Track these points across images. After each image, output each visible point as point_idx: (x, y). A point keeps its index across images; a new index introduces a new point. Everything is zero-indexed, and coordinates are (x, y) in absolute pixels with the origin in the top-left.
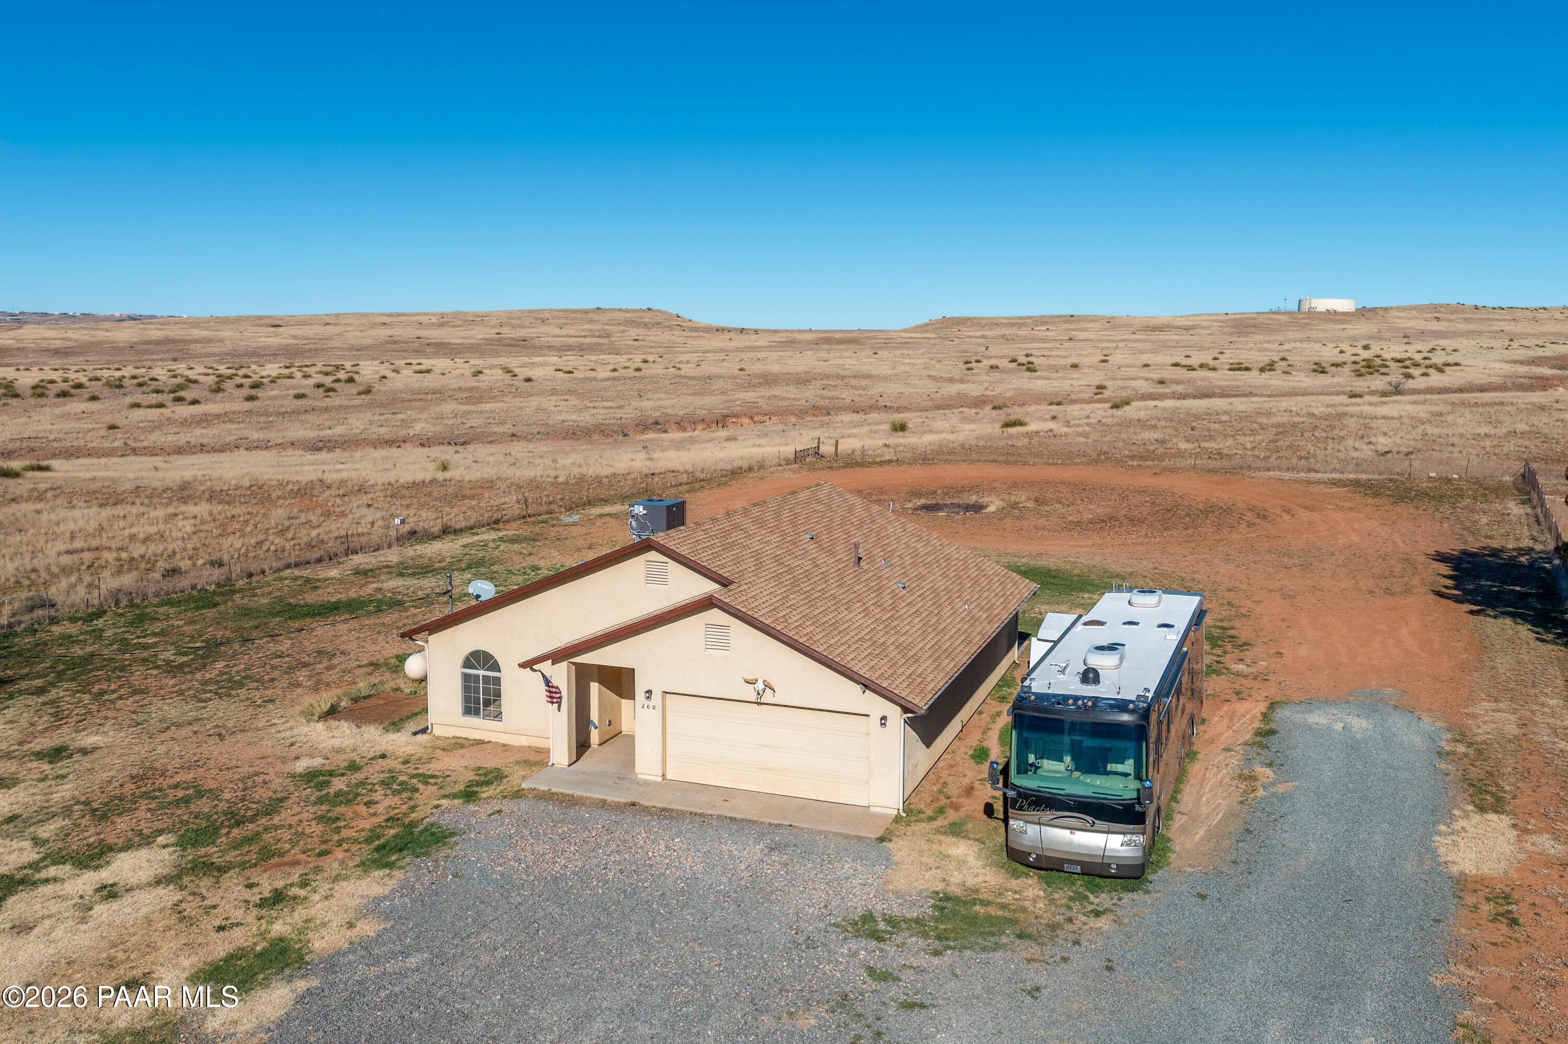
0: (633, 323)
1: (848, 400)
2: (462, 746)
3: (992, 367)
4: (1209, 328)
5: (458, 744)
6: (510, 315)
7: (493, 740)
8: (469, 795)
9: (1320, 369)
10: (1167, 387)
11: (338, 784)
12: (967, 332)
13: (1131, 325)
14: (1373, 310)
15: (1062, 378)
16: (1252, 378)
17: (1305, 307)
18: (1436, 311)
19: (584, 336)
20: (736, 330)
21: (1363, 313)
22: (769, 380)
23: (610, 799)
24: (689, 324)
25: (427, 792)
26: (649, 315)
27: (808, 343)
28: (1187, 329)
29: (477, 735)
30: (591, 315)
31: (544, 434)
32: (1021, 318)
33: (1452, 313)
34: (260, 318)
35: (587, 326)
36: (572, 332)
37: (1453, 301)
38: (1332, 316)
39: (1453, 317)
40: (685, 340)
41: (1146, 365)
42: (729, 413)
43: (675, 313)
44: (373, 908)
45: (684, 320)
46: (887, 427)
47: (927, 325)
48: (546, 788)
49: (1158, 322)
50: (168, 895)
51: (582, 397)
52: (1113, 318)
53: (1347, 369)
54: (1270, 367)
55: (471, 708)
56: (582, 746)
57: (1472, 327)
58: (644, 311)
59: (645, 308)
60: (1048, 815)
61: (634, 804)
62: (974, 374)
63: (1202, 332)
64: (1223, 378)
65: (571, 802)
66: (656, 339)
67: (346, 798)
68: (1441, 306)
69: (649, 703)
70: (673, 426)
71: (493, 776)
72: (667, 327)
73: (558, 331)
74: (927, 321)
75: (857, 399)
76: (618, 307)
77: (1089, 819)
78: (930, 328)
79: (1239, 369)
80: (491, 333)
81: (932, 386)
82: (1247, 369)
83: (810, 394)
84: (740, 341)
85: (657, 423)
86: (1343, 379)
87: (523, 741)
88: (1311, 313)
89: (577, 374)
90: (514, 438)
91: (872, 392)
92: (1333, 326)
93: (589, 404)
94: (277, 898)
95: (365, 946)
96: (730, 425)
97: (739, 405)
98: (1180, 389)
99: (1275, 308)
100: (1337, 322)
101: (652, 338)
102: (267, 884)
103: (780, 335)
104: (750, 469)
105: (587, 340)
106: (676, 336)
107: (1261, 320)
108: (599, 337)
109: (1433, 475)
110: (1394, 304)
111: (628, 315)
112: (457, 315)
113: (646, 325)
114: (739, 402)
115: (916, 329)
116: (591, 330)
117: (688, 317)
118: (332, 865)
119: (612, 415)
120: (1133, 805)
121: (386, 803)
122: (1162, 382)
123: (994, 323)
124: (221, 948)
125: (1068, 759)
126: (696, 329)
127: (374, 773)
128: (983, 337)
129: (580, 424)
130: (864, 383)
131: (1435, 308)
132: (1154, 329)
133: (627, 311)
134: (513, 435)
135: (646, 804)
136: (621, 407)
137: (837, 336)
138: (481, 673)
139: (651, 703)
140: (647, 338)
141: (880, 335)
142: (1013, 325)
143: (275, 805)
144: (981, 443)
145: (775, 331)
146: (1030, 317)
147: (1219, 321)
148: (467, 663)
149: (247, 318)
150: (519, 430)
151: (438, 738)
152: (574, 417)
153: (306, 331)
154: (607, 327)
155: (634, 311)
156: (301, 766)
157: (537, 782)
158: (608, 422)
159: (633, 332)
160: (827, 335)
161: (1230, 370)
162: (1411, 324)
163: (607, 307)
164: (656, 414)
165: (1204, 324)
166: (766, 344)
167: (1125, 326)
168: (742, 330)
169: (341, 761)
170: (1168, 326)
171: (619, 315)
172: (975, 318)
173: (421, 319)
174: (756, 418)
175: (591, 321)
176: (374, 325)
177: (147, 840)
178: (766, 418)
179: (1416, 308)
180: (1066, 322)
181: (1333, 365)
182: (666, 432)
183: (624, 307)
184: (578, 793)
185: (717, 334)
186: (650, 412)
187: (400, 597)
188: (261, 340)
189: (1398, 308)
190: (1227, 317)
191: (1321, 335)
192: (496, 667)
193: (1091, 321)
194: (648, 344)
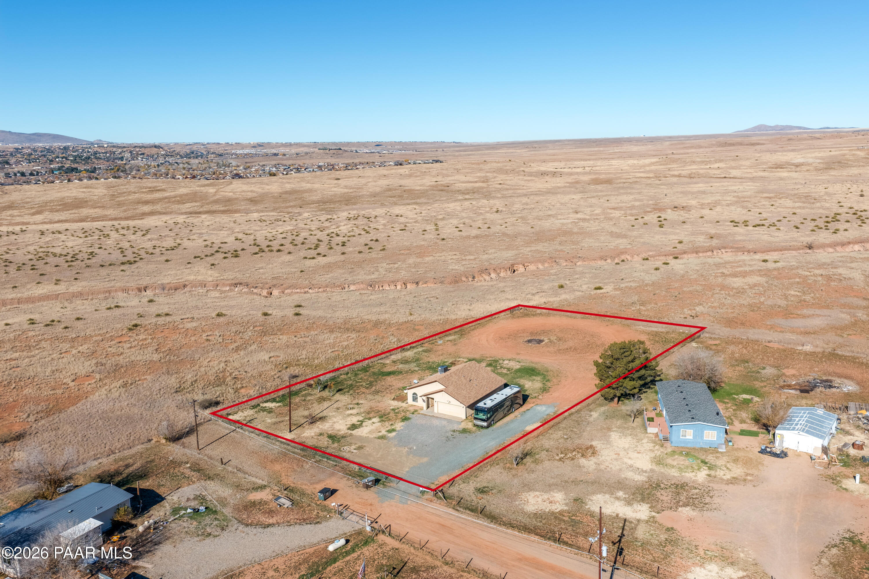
3: (645, 223)
5: (412, 406)
7: (416, 406)
8: (413, 413)
11: (396, 411)
23: (430, 415)
25: (408, 413)
29: (414, 405)
41: (718, 222)
42: (515, 263)
44: (402, 426)
50: (380, 424)
55: (414, 401)
56: (428, 407)
61: (433, 416)
65: (425, 415)
67: (398, 413)
71: (416, 411)
79: (759, 226)
82: (763, 225)
85: (486, 269)
87: (420, 406)
89: (463, 233)
90: (435, 280)
93: (463, 258)
94: (392, 425)
95: (402, 430)
102: (390, 423)
118: (397, 421)
119: (471, 266)
121: (403, 414)
122: (712, 237)
124: (387, 429)
127: (401, 409)
135: (435, 416)
136: (475, 259)
138: (415, 396)
139: (436, 402)
143: (389, 413)
148: (413, 394)
150: (436, 274)
151: (409, 404)
156: (391, 408)
157: (422, 412)
158: (469, 270)
161: (754, 226)
164: (487, 264)
169: (396, 407)
177: (375, 417)
178: (529, 264)
181: (812, 220)
184: (427, 414)
186: (485, 263)
188: (332, 189)
192: (417, 395)
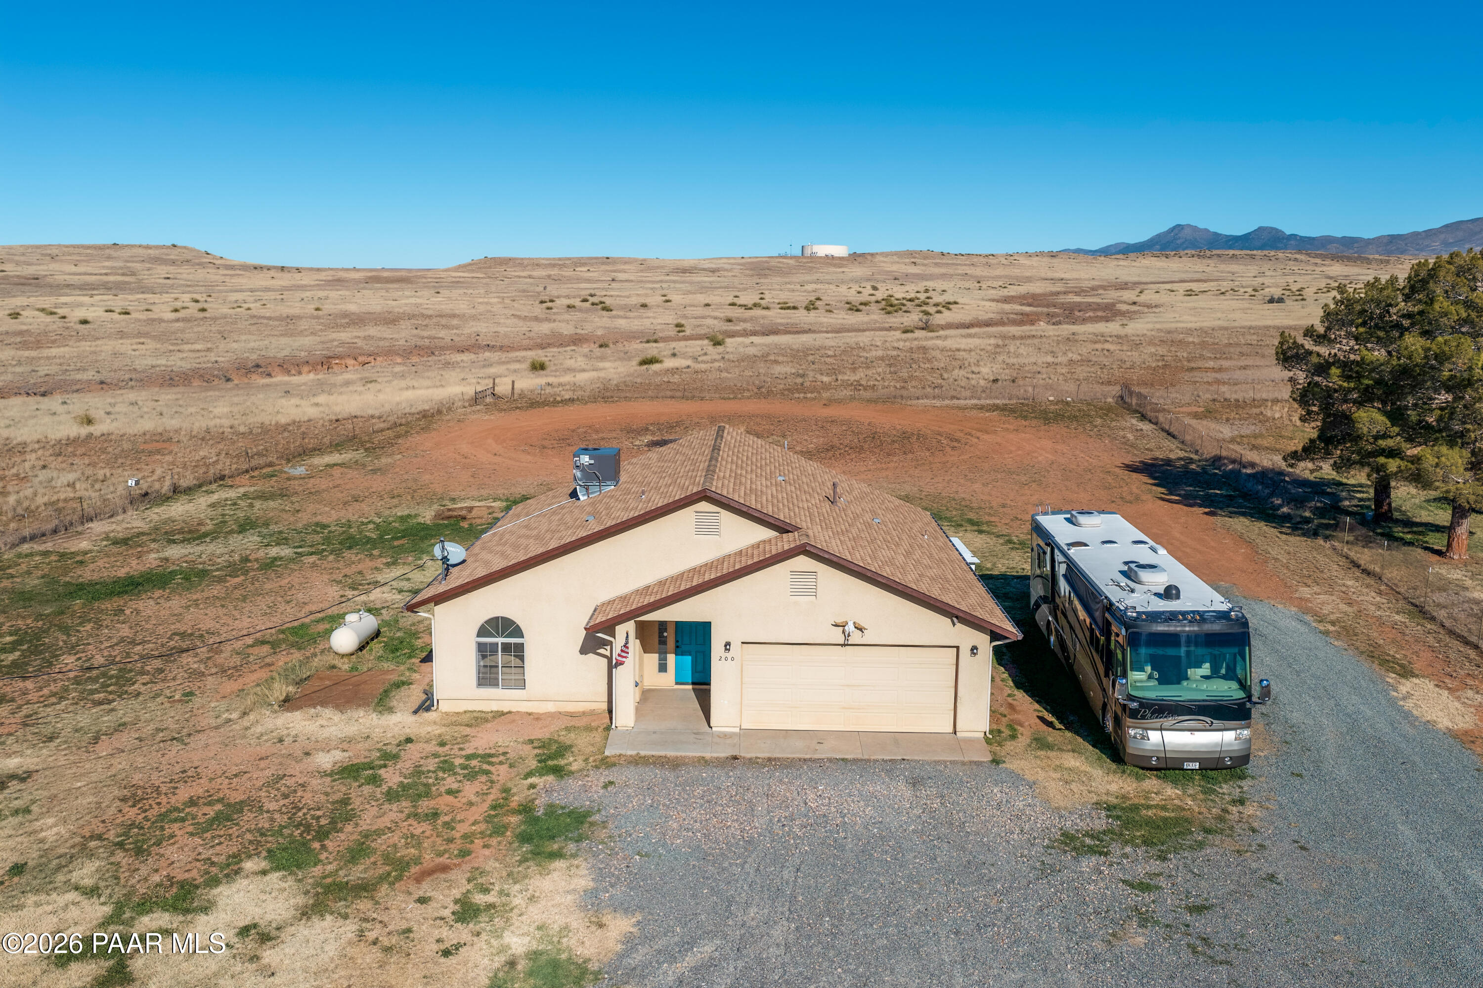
0: (158, 260)
1: (448, 339)
2: (487, 720)
3: (569, 307)
4: (731, 270)
7: (514, 710)
8: (554, 771)
9: (854, 308)
10: (736, 325)
11: (391, 777)
12: (512, 272)
13: (662, 267)
14: (863, 255)
15: (641, 317)
16: (801, 317)
17: (808, 252)
18: (912, 256)
19: (106, 274)
20: (275, 268)
21: (855, 257)
22: (357, 320)
23: (708, 755)
25: (503, 772)
26: (176, 251)
27: (357, 282)
28: (713, 271)
29: (495, 707)
30: (107, 251)
31: (137, 380)
32: (560, 259)
33: (925, 258)
35: (107, 264)
36: (90, 270)
37: (924, 249)
38: (830, 260)
39: (925, 262)
40: (223, 278)
41: (707, 305)
42: (331, 354)
43: (203, 250)
44: (597, 902)
45: (215, 257)
46: (526, 365)
47: (470, 264)
48: (634, 753)
49: (686, 264)
50: (337, 927)
51: (157, 338)
52: (645, 260)
53: (874, 307)
54: (811, 307)
55: (487, 679)
57: (943, 270)
58: (168, 247)
59: (169, 244)
60: (1170, 721)
61: (735, 758)
62: (555, 314)
63: (726, 273)
64: (777, 316)
65: (670, 763)
66: (191, 277)
67: (419, 790)
68: (916, 252)
69: (727, 655)
70: (277, 369)
71: (558, 748)
72: (198, 264)
73: (73, 268)
74: (469, 260)
75: (456, 339)
76: (138, 243)
77: (1208, 720)
78: (474, 267)
79: (789, 308)
81: (522, 326)
82: (795, 308)
83: (403, 334)
84: (284, 280)
85: (258, 366)
86: (875, 315)
87: (550, 707)
88: (813, 258)
89: (134, 315)
90: (104, 386)
91: (467, 331)
92: (832, 269)
93: (171, 348)
94: (470, 909)
96: (335, 367)
97: (337, 346)
98: (748, 326)
99: (782, 253)
100: (835, 266)
101: (185, 276)
102: (440, 896)
103: (324, 274)
104: (439, 412)
105: (111, 278)
106: (213, 275)
107: (773, 263)
108: (123, 275)
109: (1051, 398)
110: (878, 251)
111: (150, 251)
113: (173, 262)
114: (336, 343)
115: (461, 268)
116: (112, 268)
117: (219, 255)
118: (491, 864)
119: (206, 359)
120: (1244, 704)
121: (470, 790)
122: (730, 321)
123: (536, 264)
125: (1148, 669)
126: (232, 267)
127: (420, 759)
128: (530, 277)
129: (175, 369)
130: (455, 322)
131: (911, 254)
132: (684, 271)
133: (148, 247)
134: (102, 383)
135: (748, 756)
136: (209, 350)
137: (385, 274)
138: (500, 640)
139: (729, 655)
140: (179, 276)
141: (429, 274)
142: (554, 266)
143: (344, 808)
144: (639, 380)
146: (569, 259)
147: (739, 264)
148: (482, 632)
150: (105, 375)
151: (447, 714)
152: (163, 362)
154: (129, 265)
155: (157, 247)
157: (619, 747)
158: (204, 366)
159: (163, 270)
160: (373, 274)
161: (781, 308)
162: (895, 268)
163: (125, 243)
164: (254, 357)
165: (726, 266)
166: (313, 283)
167: (658, 267)
168: (282, 268)
170: (696, 268)
171: (141, 251)
174: (361, 359)
175: (109, 258)
177: (232, 869)
178: (371, 359)
179: (896, 254)
180: (603, 263)
181: (861, 304)
182: (269, 375)
183: (144, 243)
184: (671, 753)
185: (256, 272)
186: (246, 355)
187: (201, 566)
189: (882, 254)
190: (743, 261)
191: (828, 277)
192: (518, 632)
193: (626, 263)
194: (182, 282)
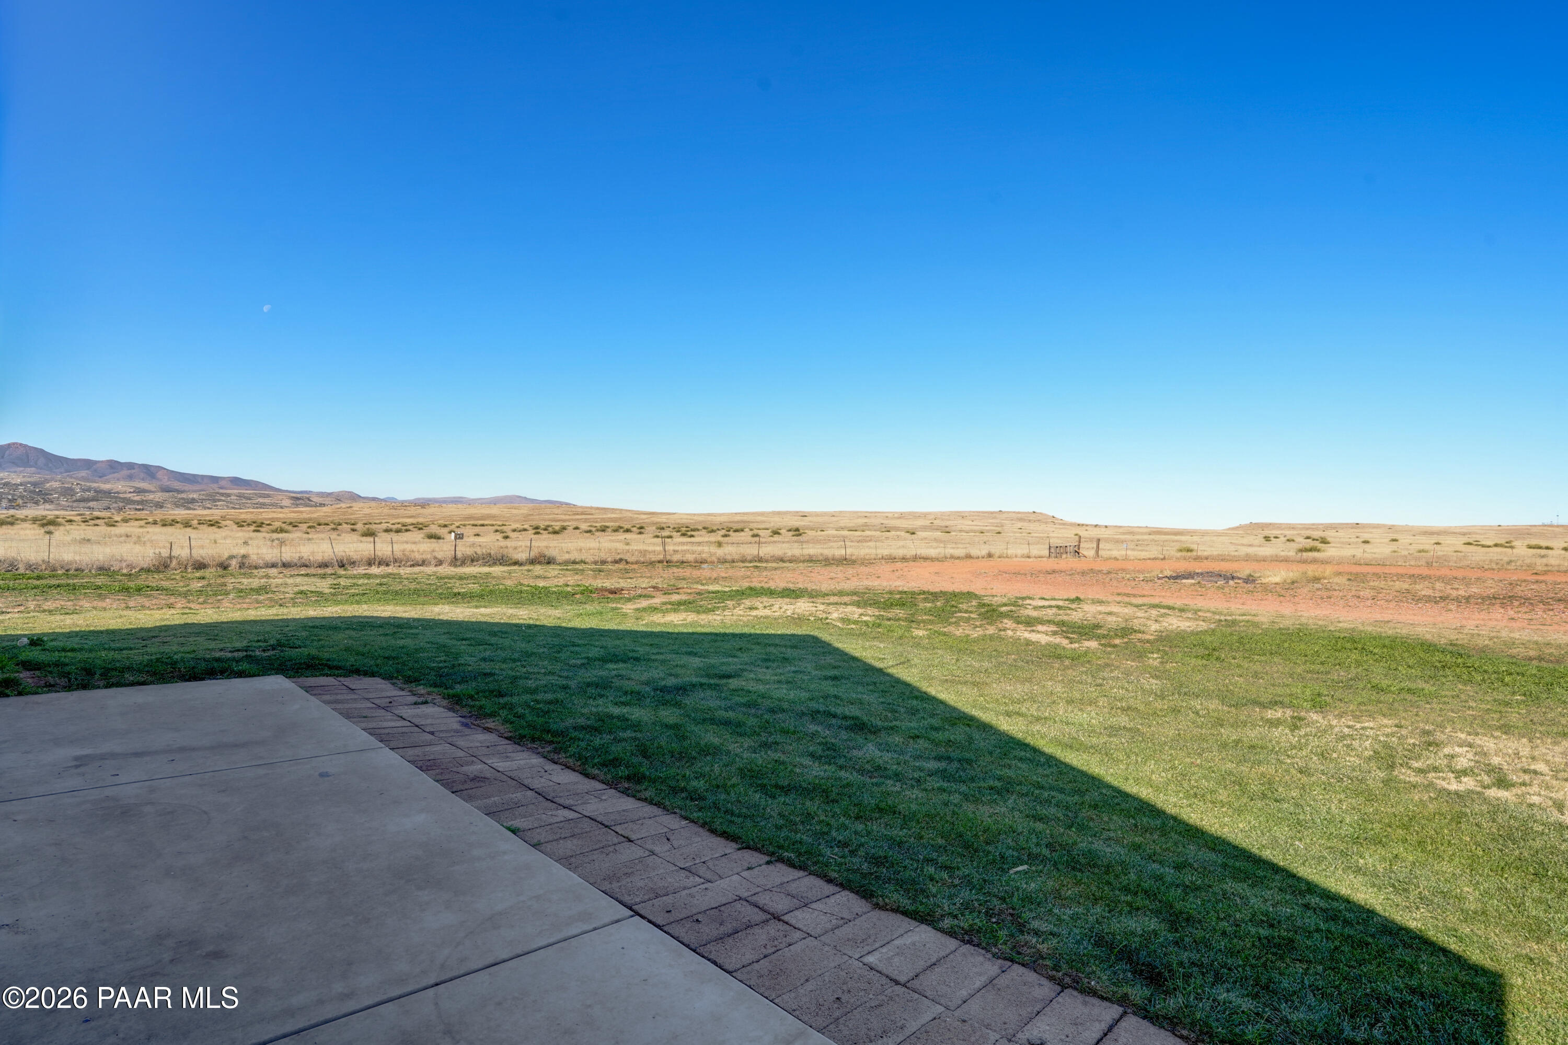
0: (1021, 520)
4: (1484, 534)
6: (943, 514)
13: (1410, 531)
19: (987, 526)
24: (1061, 522)
26: (1034, 515)
28: (1464, 534)
30: (995, 515)
34: (797, 512)
35: (991, 521)
36: (980, 523)
43: (1051, 515)
45: (1057, 519)
58: (1030, 513)
59: (1032, 511)
63: (1478, 536)
66: (1035, 529)
72: (1044, 522)
73: (970, 523)
76: (1013, 510)
80: (927, 523)
101: (1032, 528)
106: (1049, 528)
107: (1535, 530)
108: (997, 527)
111: (1019, 515)
112: (910, 513)
113: (1029, 521)
115: (1229, 529)
116: (992, 523)
117: (1060, 517)
126: (1064, 524)
132: (1433, 534)
133: (1019, 513)
140: (1028, 528)
142: (1308, 529)
145: (1120, 527)
146: (1322, 524)
147: (1493, 530)
149: (790, 512)
153: (819, 519)
154: (1003, 521)
155: (1024, 513)
159: (1019, 524)
163: (1007, 510)
165: (1479, 531)
167: (1405, 531)
170: (1445, 532)
171: (1013, 515)
172: (1276, 524)
173: (887, 515)
176: (859, 517)
183: (1017, 511)
